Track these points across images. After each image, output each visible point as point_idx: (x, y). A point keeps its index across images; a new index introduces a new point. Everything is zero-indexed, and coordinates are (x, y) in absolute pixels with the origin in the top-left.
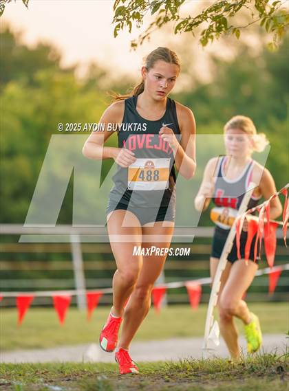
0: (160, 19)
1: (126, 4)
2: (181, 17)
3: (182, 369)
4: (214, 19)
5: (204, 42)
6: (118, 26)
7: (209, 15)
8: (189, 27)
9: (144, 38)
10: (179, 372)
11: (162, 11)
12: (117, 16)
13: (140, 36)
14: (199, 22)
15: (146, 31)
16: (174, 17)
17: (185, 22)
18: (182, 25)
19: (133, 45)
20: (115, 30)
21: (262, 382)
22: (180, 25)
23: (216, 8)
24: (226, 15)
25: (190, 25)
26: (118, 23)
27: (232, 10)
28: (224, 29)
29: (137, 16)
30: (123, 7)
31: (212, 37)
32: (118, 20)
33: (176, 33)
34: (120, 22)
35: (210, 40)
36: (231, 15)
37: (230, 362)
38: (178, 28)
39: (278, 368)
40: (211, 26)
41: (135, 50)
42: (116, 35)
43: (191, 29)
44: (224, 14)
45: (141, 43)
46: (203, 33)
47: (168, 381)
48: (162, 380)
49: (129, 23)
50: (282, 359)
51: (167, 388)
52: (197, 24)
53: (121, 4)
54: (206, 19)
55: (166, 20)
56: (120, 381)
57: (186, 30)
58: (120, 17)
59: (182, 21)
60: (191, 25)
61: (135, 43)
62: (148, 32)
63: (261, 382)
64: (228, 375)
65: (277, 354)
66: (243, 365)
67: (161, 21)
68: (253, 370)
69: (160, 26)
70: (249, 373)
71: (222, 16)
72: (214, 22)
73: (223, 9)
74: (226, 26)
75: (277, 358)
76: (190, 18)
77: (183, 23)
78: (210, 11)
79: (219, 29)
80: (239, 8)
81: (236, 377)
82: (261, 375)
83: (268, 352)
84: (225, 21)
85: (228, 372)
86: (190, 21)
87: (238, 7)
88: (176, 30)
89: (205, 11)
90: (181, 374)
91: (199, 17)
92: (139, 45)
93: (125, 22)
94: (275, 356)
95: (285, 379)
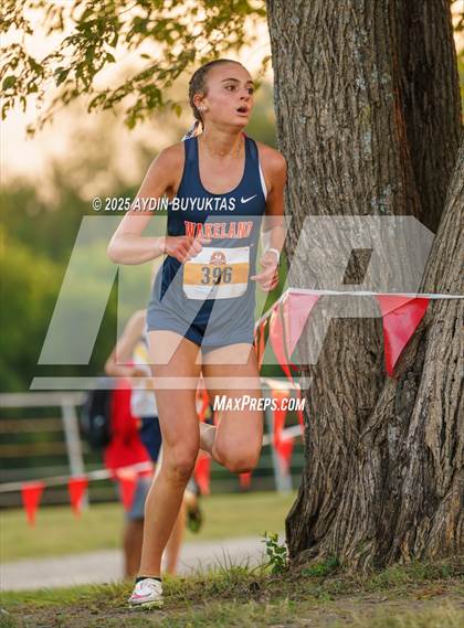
0: (66, 93)
1: (17, 73)
2: (95, 89)
3: (115, 594)
4: (143, 90)
5: (131, 124)
6: (7, 104)
7: (135, 85)
8: (108, 104)
9: (44, 121)
10: (111, 599)
11: (70, 81)
12: (5, 89)
13: (39, 118)
14: (123, 96)
15: (48, 111)
16: (86, 90)
17: (102, 96)
18: (98, 101)
19: (30, 131)
20: (3, 111)
21: (231, 607)
22: (95, 100)
23: (146, 75)
24: (160, 85)
25: (109, 101)
26: (6, 100)
27: (168, 77)
28: (158, 105)
29: (35, 89)
30: (13, 77)
31: (142, 117)
32: (7, 96)
33: (89, 111)
34: (9, 98)
35: (138, 121)
36: (168, 85)
37: (183, 580)
38: (93, 104)
39: (252, 585)
40: (140, 101)
41: (32, 137)
42: (4, 116)
43: (110, 106)
44: (157, 83)
45: (41, 128)
46: (129, 112)
47: (96, 613)
48: (86, 611)
49: (23, 98)
50: (257, 573)
51: (95, 623)
52: (119, 98)
53: (10, 73)
54: (132, 90)
55: (75, 94)
56: (27, 617)
57: (105, 108)
58: (10, 91)
59: (98, 94)
60: (111, 101)
61: (32, 128)
62: (51, 111)
63: (229, 607)
64: (183, 599)
65: (250, 565)
66: (203, 584)
67: (68, 96)
68: (217, 590)
69: (67, 103)
70: (211, 595)
71: (153, 86)
72: (144, 95)
73: (155, 76)
74: (160, 101)
75: (249, 571)
76: (108, 91)
77: (99, 97)
78: (137, 79)
79: (151, 105)
80: (177, 75)
81: (192, 602)
82: (229, 597)
83: (238, 564)
84: (158, 94)
85: (182, 595)
86: (109, 96)
87: (177, 72)
88: (90, 107)
89: (130, 79)
90: (115, 601)
91: (122, 88)
92: (37, 130)
93: (17, 98)
94: (246, 568)
95: (262, 601)
